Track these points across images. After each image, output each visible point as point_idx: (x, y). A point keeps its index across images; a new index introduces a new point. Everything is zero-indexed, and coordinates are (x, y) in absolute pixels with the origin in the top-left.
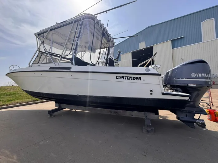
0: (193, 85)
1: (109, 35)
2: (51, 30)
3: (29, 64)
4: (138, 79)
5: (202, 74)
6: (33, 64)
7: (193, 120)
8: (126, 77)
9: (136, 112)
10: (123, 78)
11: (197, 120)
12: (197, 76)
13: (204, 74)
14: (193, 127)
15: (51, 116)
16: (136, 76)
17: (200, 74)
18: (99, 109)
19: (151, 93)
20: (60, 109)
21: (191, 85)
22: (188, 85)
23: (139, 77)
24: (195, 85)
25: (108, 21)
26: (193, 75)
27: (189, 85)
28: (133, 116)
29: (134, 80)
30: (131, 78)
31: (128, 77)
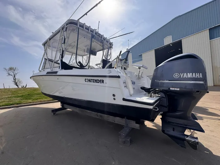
0: (176, 89)
1: (100, 36)
2: (50, 39)
3: (39, 70)
4: (101, 82)
5: (188, 74)
6: (42, 69)
7: (182, 137)
8: (92, 80)
9: (118, 118)
10: (90, 81)
11: (187, 136)
12: (182, 77)
13: (191, 74)
14: (183, 146)
15: (54, 114)
16: (99, 79)
17: (185, 74)
18: (89, 111)
19: (115, 97)
20: (63, 108)
21: (173, 89)
22: (169, 89)
23: (102, 80)
24: (178, 89)
25: (99, 22)
26: (176, 76)
27: (171, 89)
28: (116, 122)
29: (98, 83)
30: (96, 81)
31: (93, 80)
